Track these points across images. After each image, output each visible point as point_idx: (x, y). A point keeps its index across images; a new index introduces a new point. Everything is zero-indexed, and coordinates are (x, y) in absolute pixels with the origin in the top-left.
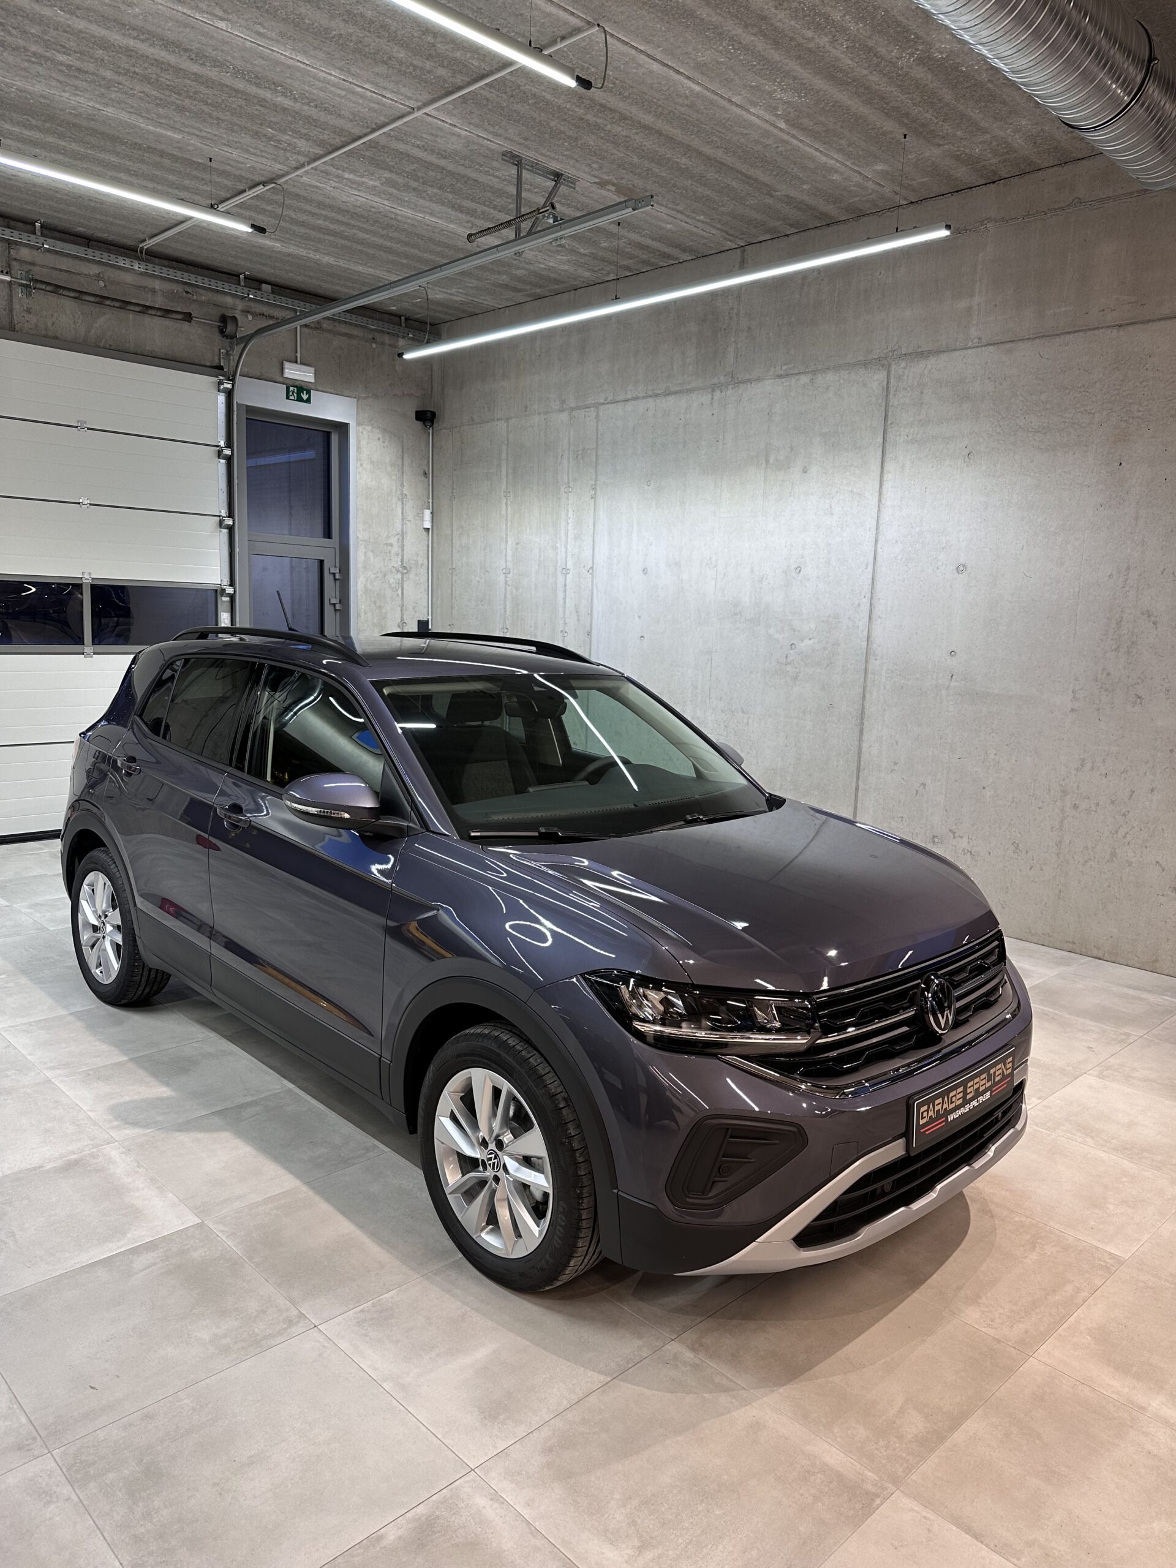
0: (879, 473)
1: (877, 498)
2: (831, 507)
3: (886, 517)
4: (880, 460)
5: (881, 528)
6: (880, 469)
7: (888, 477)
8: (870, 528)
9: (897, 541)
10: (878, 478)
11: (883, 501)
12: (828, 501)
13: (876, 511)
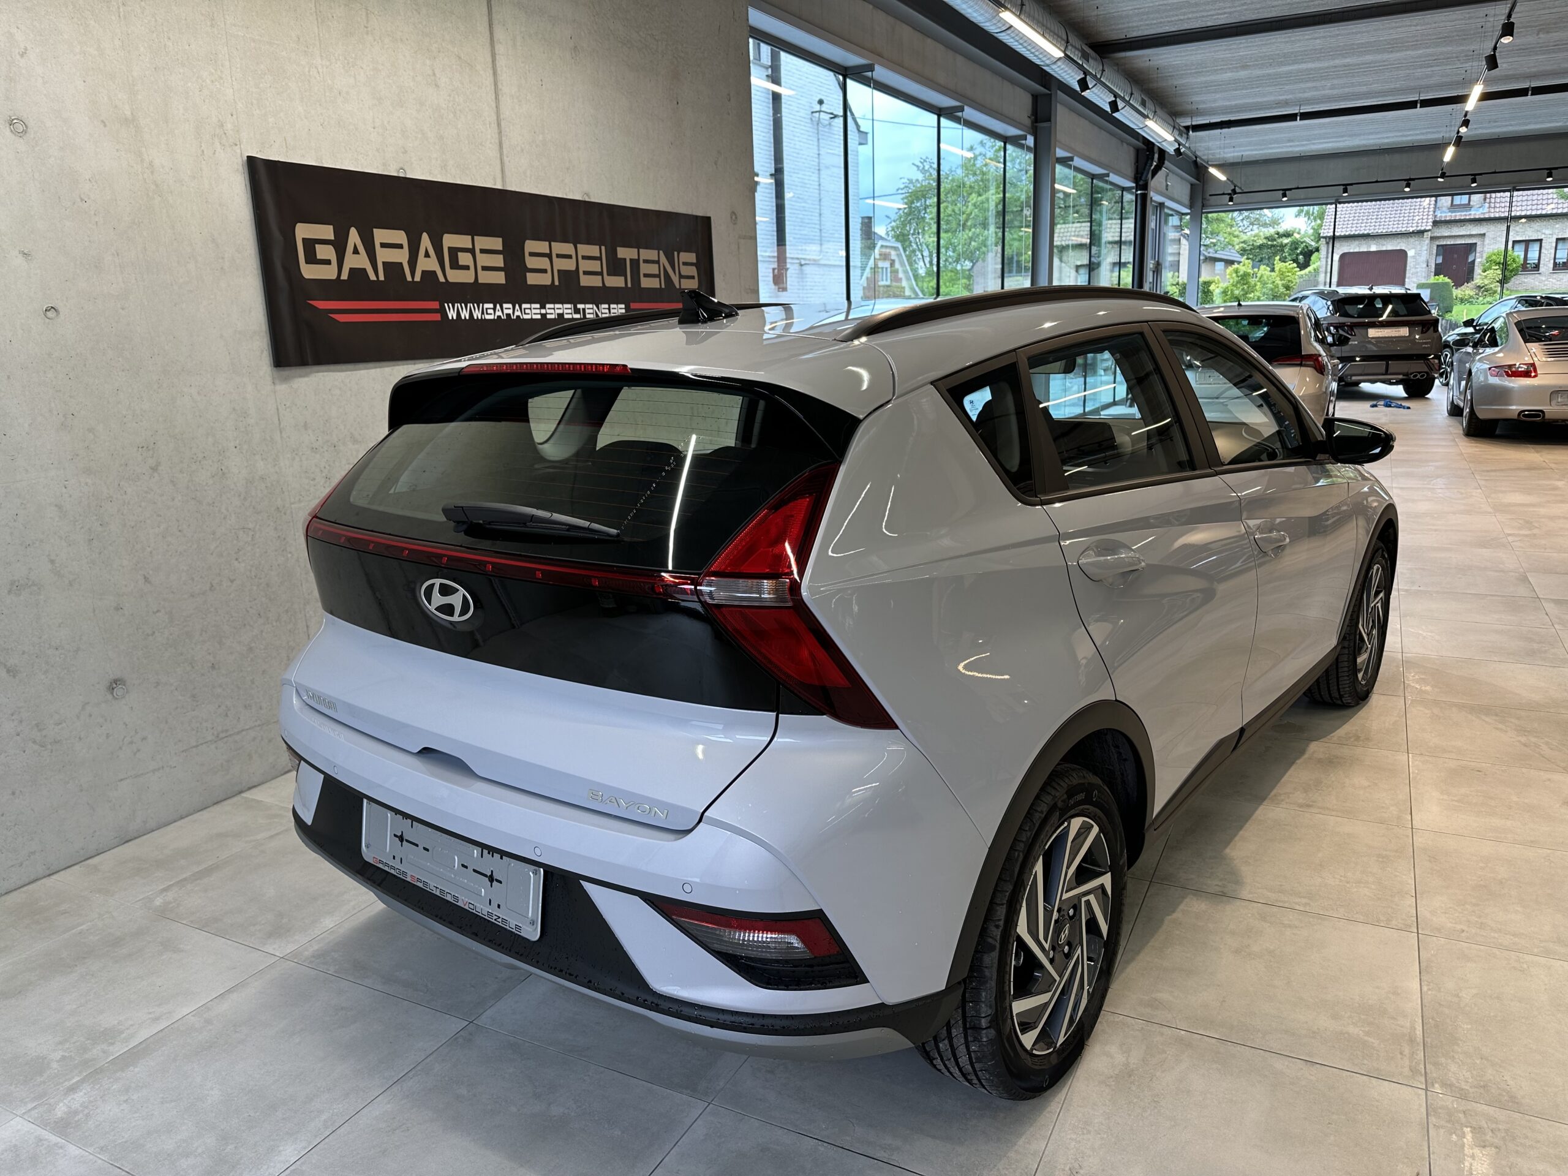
0: (489, 41)
1: (491, 79)
2: (434, 74)
3: (506, 112)
4: (486, 18)
5: (503, 124)
6: (488, 33)
7: (500, 49)
8: (490, 124)
9: (522, 150)
10: (488, 45)
11: (500, 86)
12: (428, 62)
13: (493, 97)
